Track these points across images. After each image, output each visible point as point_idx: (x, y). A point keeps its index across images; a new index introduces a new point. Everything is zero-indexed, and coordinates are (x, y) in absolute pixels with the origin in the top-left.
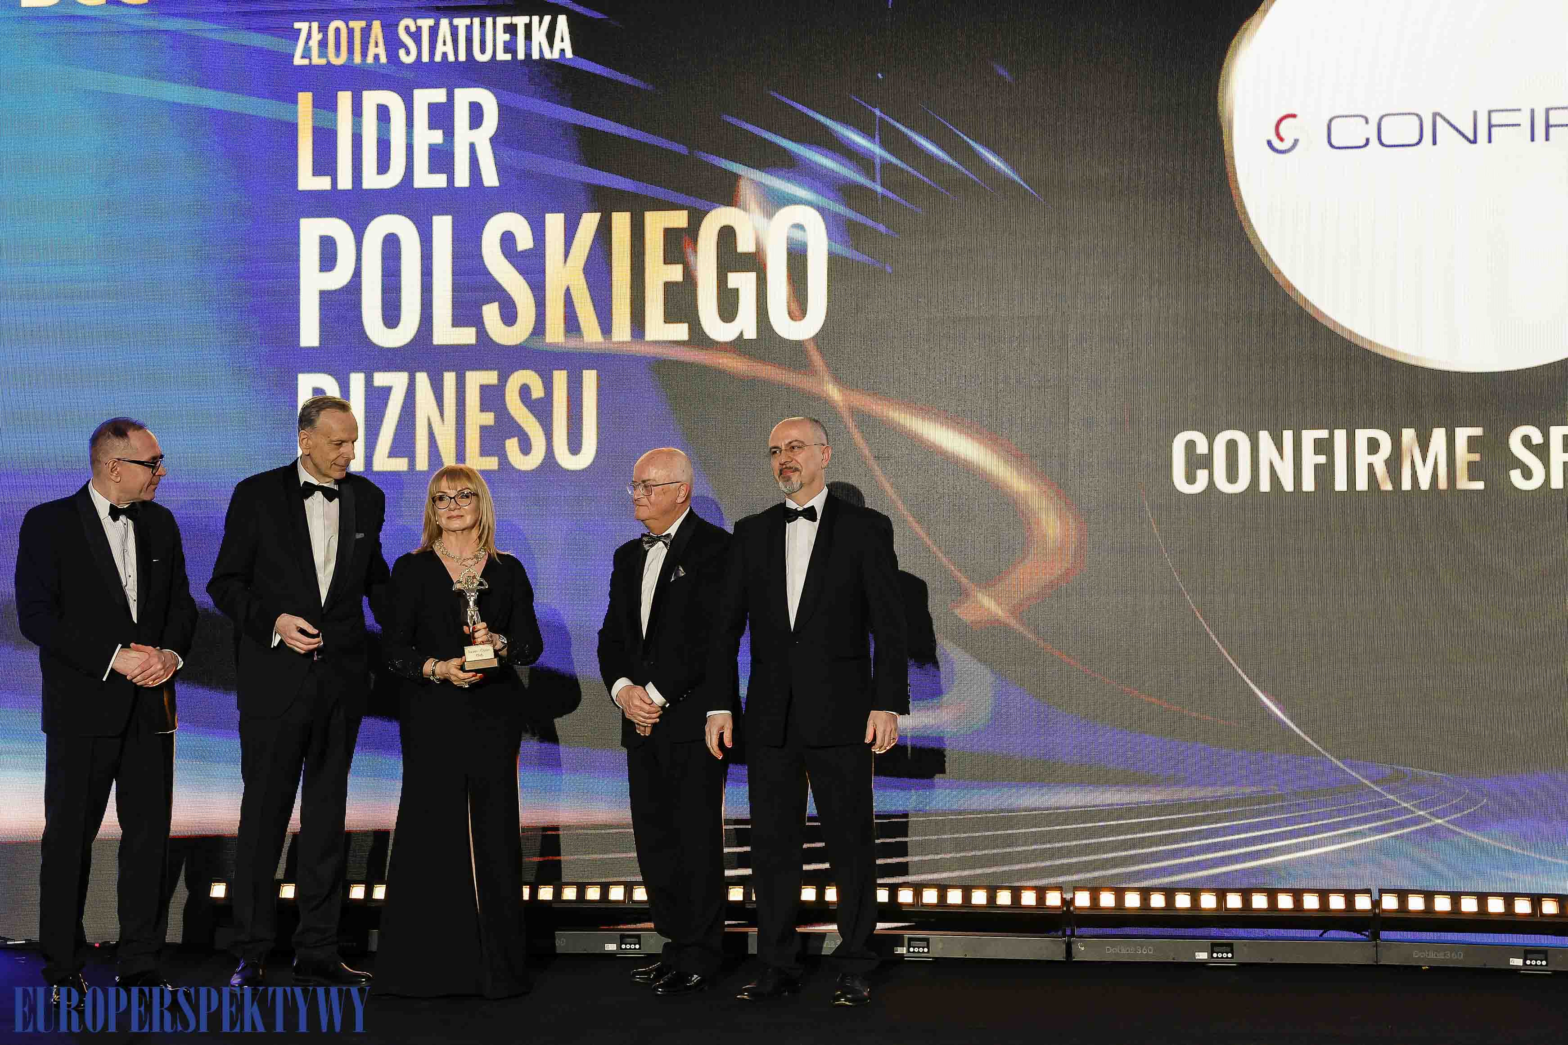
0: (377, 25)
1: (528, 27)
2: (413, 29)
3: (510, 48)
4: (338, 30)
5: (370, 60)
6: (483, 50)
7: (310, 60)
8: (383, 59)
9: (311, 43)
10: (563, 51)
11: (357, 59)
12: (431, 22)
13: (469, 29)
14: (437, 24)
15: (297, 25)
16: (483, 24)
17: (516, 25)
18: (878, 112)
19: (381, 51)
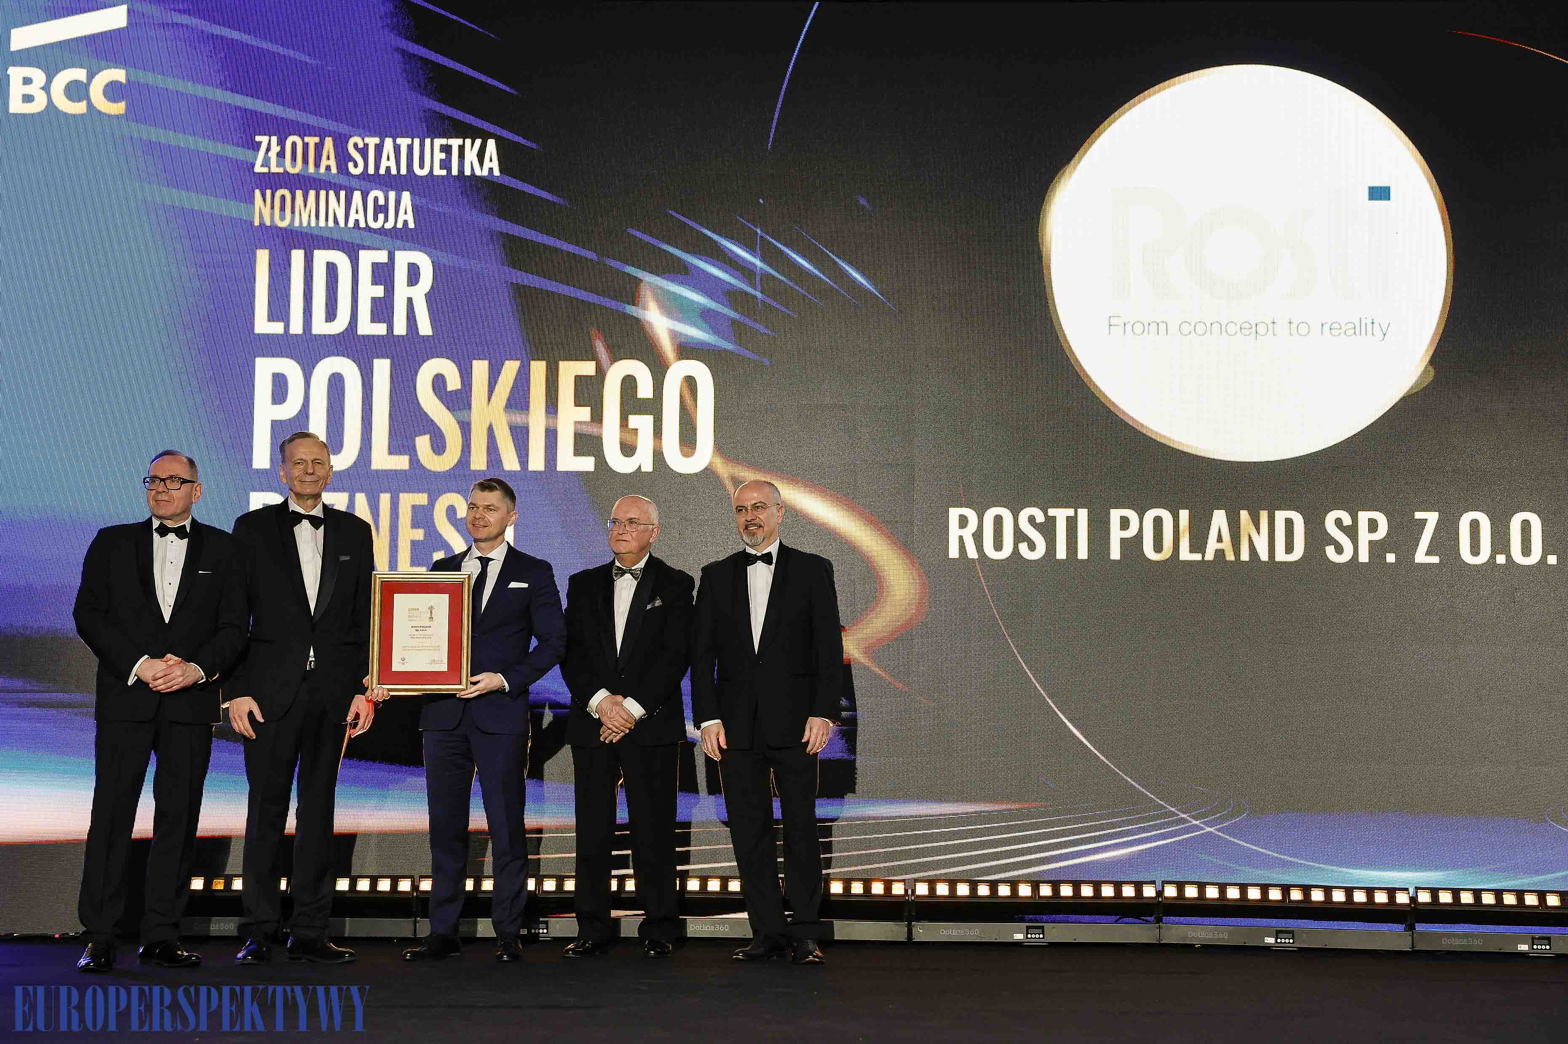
0: (329, 142)
1: (462, 149)
2: (361, 145)
3: (446, 164)
4: (294, 145)
5: (322, 170)
6: (422, 166)
7: (269, 168)
8: (334, 170)
9: (270, 154)
10: (491, 170)
11: (311, 169)
12: (377, 140)
13: (410, 148)
14: (382, 142)
15: (258, 138)
16: (422, 146)
17: (451, 147)
18: (759, 231)
19: (332, 163)
